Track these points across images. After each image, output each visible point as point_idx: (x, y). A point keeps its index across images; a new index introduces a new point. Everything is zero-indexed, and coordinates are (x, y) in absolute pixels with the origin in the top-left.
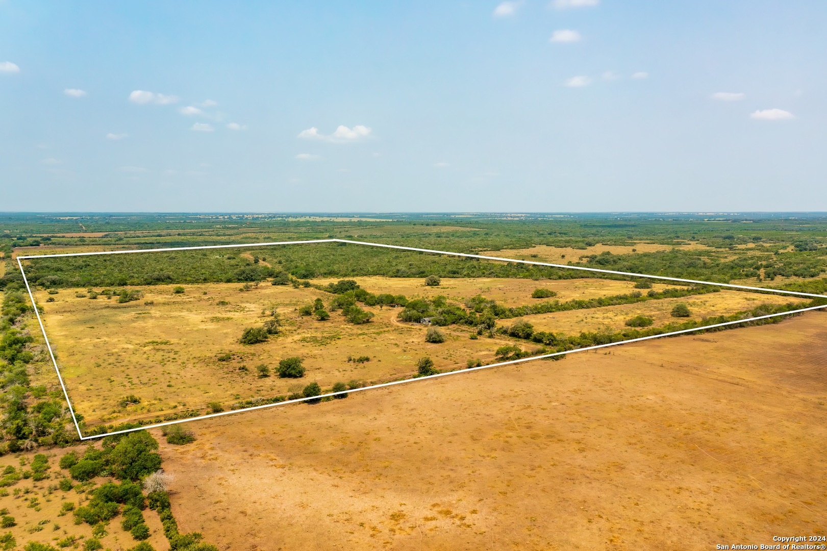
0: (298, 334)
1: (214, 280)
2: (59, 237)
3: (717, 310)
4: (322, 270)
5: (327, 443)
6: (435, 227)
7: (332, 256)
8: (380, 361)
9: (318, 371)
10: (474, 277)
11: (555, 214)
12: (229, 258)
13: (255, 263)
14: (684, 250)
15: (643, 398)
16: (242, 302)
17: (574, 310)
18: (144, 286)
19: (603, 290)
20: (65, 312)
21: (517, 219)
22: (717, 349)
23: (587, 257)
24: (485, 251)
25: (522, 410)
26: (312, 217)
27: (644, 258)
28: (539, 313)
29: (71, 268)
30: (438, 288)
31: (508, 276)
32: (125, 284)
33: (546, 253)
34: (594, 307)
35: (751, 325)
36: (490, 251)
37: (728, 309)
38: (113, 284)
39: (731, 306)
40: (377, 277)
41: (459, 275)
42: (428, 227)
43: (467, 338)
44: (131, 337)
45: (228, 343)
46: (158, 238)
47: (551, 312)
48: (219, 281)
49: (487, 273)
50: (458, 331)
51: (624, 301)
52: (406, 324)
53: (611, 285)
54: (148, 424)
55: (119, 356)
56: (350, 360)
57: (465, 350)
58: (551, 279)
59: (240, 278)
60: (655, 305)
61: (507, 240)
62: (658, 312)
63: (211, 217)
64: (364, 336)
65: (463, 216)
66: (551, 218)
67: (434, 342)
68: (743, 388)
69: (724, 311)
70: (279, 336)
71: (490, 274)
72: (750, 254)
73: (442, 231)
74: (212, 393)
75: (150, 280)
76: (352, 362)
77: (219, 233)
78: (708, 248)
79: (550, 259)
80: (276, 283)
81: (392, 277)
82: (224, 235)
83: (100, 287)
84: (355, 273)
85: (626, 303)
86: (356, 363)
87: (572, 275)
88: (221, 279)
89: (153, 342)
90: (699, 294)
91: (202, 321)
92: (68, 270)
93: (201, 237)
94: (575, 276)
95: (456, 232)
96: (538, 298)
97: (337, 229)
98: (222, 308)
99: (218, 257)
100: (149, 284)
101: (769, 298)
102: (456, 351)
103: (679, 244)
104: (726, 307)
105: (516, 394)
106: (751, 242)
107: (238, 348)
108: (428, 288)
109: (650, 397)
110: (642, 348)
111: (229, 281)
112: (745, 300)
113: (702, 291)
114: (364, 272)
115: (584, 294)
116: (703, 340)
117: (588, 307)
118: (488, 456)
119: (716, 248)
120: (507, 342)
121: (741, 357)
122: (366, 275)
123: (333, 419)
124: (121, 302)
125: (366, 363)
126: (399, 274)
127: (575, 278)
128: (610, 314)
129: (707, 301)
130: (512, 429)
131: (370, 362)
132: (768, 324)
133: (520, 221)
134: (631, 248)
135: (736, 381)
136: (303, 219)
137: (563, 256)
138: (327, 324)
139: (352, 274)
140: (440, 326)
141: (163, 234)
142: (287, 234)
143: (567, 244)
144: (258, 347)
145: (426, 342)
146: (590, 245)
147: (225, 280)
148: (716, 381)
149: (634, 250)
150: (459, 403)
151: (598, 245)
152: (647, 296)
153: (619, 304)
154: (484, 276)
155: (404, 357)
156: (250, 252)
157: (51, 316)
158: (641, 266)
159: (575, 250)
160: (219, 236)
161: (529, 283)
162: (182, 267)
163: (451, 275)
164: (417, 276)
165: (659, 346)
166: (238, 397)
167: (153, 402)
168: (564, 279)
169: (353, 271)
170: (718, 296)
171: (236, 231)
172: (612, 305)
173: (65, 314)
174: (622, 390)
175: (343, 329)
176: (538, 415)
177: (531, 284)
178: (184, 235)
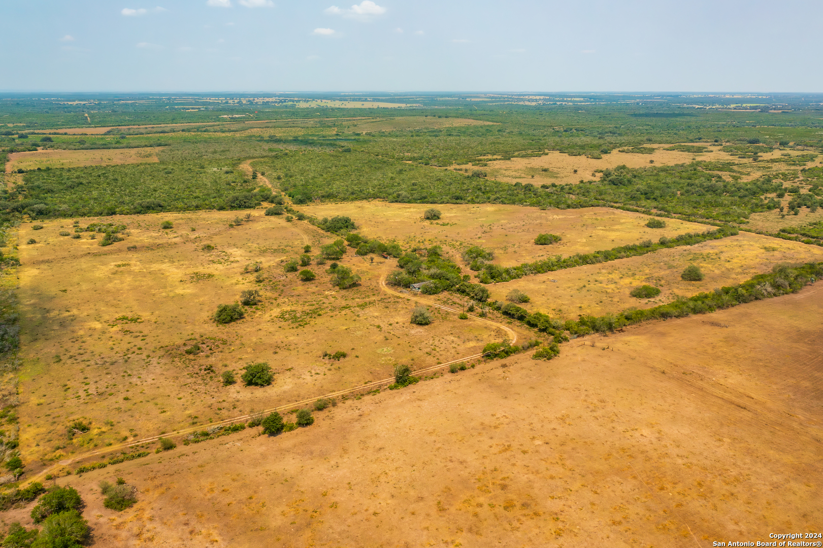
0: (278, 305)
1: (207, 207)
2: (62, 134)
3: (733, 269)
4: (320, 193)
5: (278, 511)
6: (447, 119)
7: (334, 168)
8: (357, 357)
9: (288, 373)
10: (478, 203)
11: (575, 97)
12: (227, 173)
13: (253, 178)
14: (705, 161)
15: (637, 434)
16: (229, 245)
17: (578, 267)
18: (133, 216)
19: (613, 230)
20: (43, 262)
21: (534, 104)
22: (728, 340)
23: (601, 171)
24: (494, 160)
25: (500, 452)
26: (324, 101)
27: (661, 173)
28: (539, 272)
29: (61, 187)
30: (437, 224)
31: (514, 203)
32: (114, 213)
33: (558, 165)
34: (600, 262)
35: (768, 297)
36: (500, 159)
37: (745, 266)
38: (101, 214)
39: (748, 262)
40: (377, 202)
41: (463, 201)
42: (440, 120)
43: (456, 317)
44: (102, 309)
45: (202, 320)
46: (161, 135)
47: (552, 271)
48: (211, 208)
49: (493, 197)
50: (448, 304)
51: (632, 252)
52: (395, 290)
53: (622, 221)
54: (90, 470)
55: (83, 342)
56: (326, 355)
57: (452, 338)
58: (559, 208)
59: (233, 205)
60: (665, 259)
61: (519, 141)
62: (668, 272)
63: (220, 102)
64: (347, 311)
65: (479, 100)
66: (571, 101)
67: (420, 324)
68: (750, 415)
69: (740, 270)
70: (257, 309)
71: (495, 200)
72: (776, 167)
73: (455, 125)
74: (169, 413)
75: (140, 209)
76: (327, 357)
77: (224, 129)
78: (731, 158)
79: (562, 175)
80: (269, 213)
81: (392, 202)
82: (230, 131)
83: (89, 217)
84: (354, 196)
85: (635, 255)
86: (332, 360)
87: (581, 203)
88: (213, 206)
89: (124, 318)
90: (715, 239)
91: (181, 281)
92: (60, 191)
93: (206, 133)
94: (584, 204)
95: (468, 127)
96: (541, 244)
97: (346, 122)
98: (206, 256)
99: (215, 169)
100: (139, 213)
101: (791, 246)
102: (442, 340)
103: (699, 150)
104: (743, 263)
105: (498, 422)
106: (777, 148)
107: (211, 329)
108: (427, 223)
109: (646, 432)
110: (644, 337)
111: (221, 208)
112: (763, 251)
113: (718, 236)
114: (363, 195)
115: (591, 239)
116: (714, 324)
117: (593, 263)
118: (453, 542)
119: (740, 157)
120: (499, 325)
121: (752, 355)
122: (365, 198)
123: (290, 465)
124: (103, 245)
125: (342, 359)
126: (400, 199)
127: (585, 207)
128: (615, 276)
129: (722, 252)
130: (485, 490)
131: (347, 359)
132: (786, 293)
133: (537, 108)
134: (649, 157)
135: (743, 401)
136: (313, 104)
137: (575, 171)
138: (312, 287)
139: (351, 197)
140: (430, 294)
141: (167, 129)
142: (294, 129)
143: (582, 151)
144: (233, 327)
145: (411, 323)
146: (605, 152)
147: (218, 208)
148: (720, 402)
149: (652, 162)
150: (433, 438)
151: (615, 151)
152: (658, 244)
153: (627, 257)
154: (489, 202)
155: (385, 350)
156: (251, 161)
157: (26, 269)
158: (657, 188)
159: (589, 159)
160: (223, 132)
161: (535, 215)
162: (175, 186)
163: (454, 201)
164: (419, 201)
165: (663, 334)
166: (195, 420)
167: (104, 429)
168: (573, 208)
169: (353, 193)
170: (735, 243)
171: (241, 125)
172: (620, 258)
173: (43, 266)
174: (615, 418)
175: (326, 297)
176: (517, 464)
177: (536, 219)
178: (189, 130)
